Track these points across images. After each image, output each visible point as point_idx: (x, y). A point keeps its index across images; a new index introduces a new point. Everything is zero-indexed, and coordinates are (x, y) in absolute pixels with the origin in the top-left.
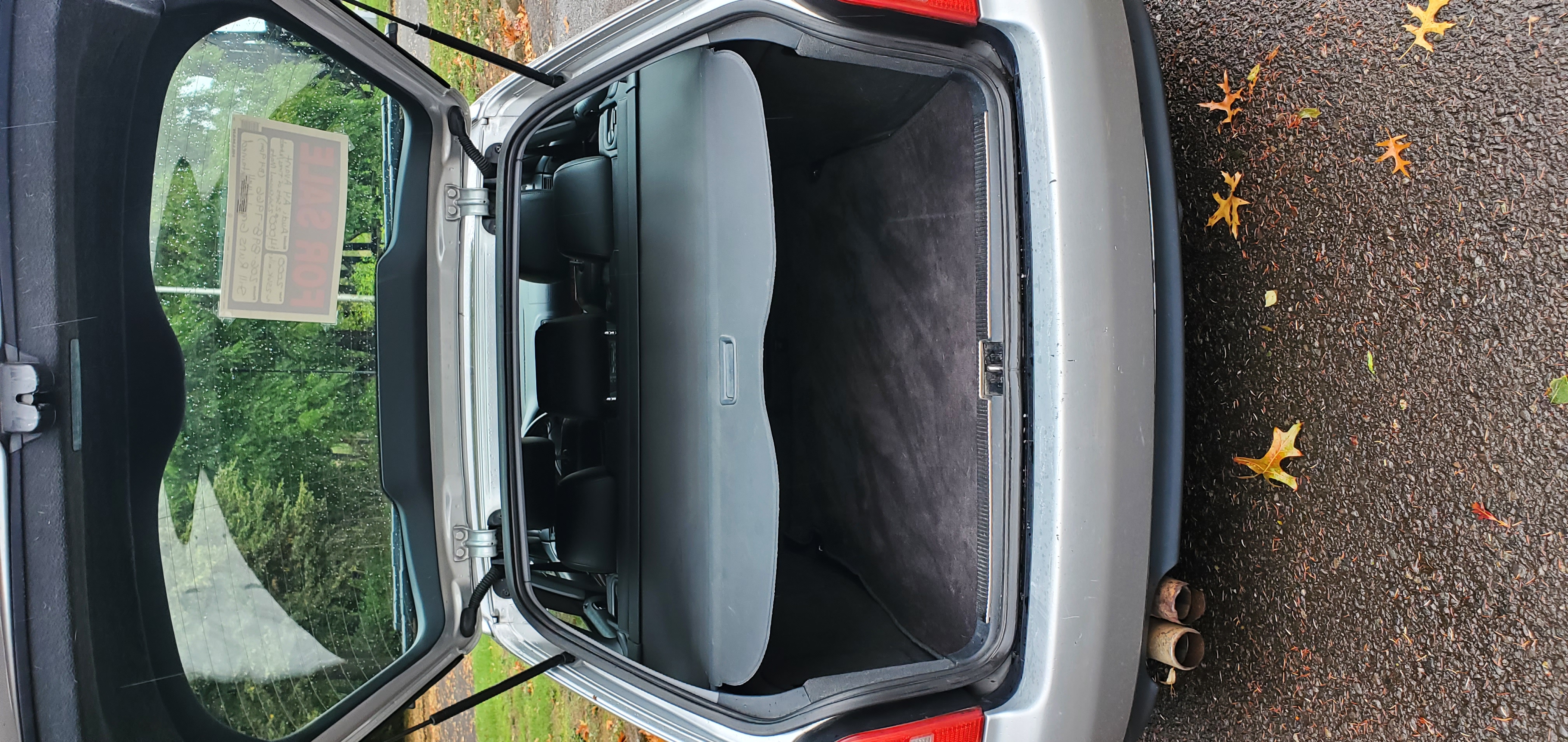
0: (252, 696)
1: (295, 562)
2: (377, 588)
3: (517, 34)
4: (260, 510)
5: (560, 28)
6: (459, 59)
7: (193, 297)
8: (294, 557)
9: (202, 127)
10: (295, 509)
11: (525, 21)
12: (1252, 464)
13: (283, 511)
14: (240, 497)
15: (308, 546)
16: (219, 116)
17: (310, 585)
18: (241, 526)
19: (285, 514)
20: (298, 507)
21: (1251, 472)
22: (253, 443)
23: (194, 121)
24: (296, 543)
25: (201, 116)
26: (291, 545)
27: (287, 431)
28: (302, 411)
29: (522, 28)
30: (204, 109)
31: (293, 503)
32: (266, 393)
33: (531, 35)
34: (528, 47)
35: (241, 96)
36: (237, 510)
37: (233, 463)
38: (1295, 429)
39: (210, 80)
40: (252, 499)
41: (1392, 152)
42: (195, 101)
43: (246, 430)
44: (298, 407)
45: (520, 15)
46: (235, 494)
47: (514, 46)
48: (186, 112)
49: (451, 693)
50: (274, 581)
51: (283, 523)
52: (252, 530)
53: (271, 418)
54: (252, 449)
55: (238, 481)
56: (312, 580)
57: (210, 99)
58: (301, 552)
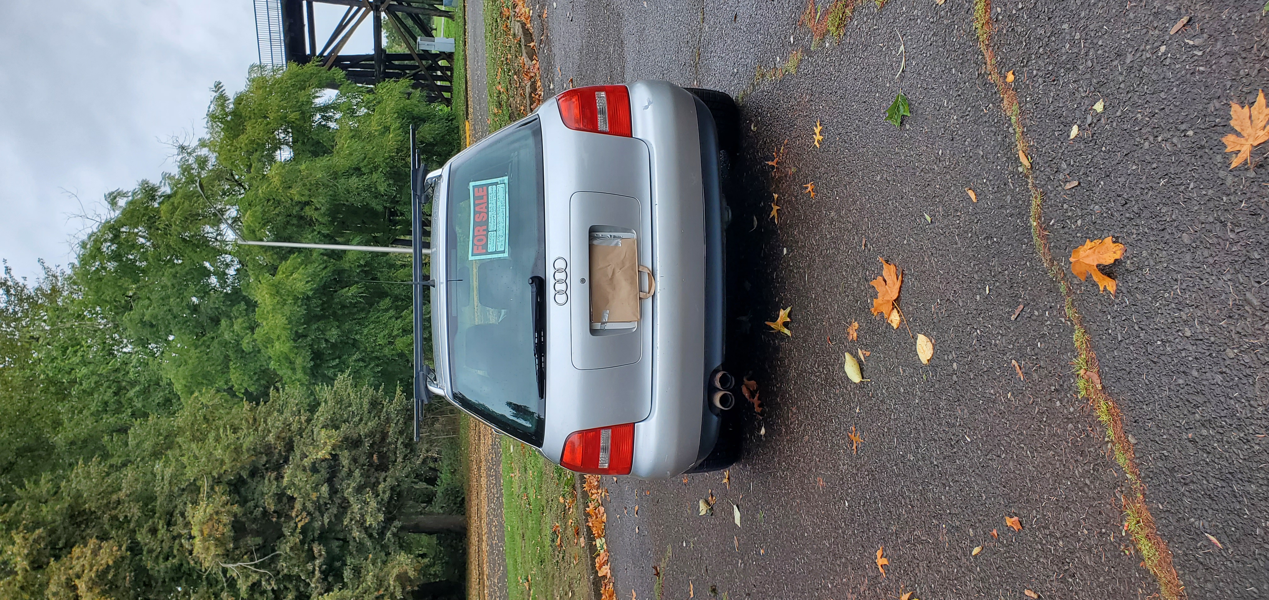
0: (357, 539)
1: (390, 444)
2: (450, 467)
3: (532, 74)
4: (366, 406)
5: (556, 73)
6: (500, 87)
7: (322, 251)
8: (390, 440)
9: (329, 128)
10: (392, 406)
11: (537, 66)
12: (773, 325)
13: (383, 407)
14: (352, 396)
15: (401, 433)
16: (340, 119)
17: (401, 460)
18: (353, 417)
19: (385, 410)
20: (394, 405)
21: (773, 329)
22: (362, 360)
23: (323, 123)
24: (392, 430)
25: (328, 119)
26: (388, 432)
27: (386, 351)
28: (397, 335)
29: (535, 71)
30: (331, 114)
31: (391, 402)
32: (372, 322)
33: (541, 76)
34: (539, 84)
35: (357, 105)
36: (350, 405)
37: (348, 372)
38: (789, 309)
39: (336, 92)
40: (361, 398)
41: (809, 189)
42: (325, 108)
43: (358, 349)
44: (395, 333)
45: (534, 62)
46: (349, 394)
47: (530, 83)
48: (318, 116)
49: (495, 536)
50: (375, 456)
51: (383, 415)
52: (361, 420)
53: (375, 341)
54: (361, 364)
55: (351, 385)
56: (402, 457)
57: (334, 107)
58: (396, 436)
